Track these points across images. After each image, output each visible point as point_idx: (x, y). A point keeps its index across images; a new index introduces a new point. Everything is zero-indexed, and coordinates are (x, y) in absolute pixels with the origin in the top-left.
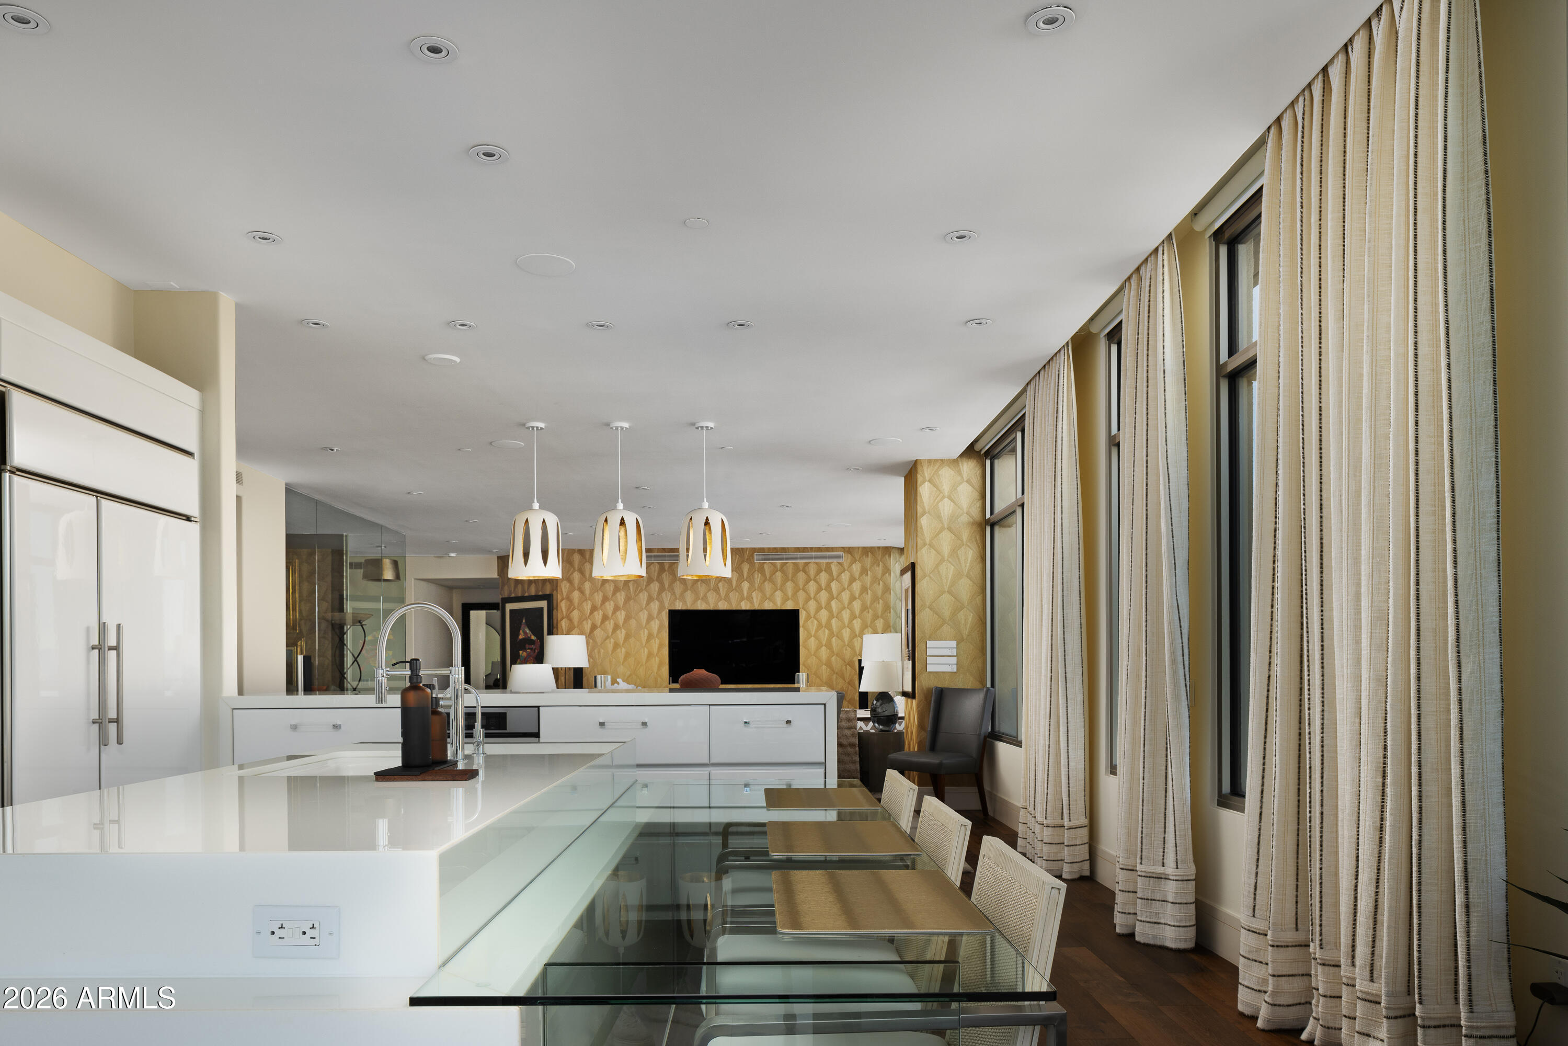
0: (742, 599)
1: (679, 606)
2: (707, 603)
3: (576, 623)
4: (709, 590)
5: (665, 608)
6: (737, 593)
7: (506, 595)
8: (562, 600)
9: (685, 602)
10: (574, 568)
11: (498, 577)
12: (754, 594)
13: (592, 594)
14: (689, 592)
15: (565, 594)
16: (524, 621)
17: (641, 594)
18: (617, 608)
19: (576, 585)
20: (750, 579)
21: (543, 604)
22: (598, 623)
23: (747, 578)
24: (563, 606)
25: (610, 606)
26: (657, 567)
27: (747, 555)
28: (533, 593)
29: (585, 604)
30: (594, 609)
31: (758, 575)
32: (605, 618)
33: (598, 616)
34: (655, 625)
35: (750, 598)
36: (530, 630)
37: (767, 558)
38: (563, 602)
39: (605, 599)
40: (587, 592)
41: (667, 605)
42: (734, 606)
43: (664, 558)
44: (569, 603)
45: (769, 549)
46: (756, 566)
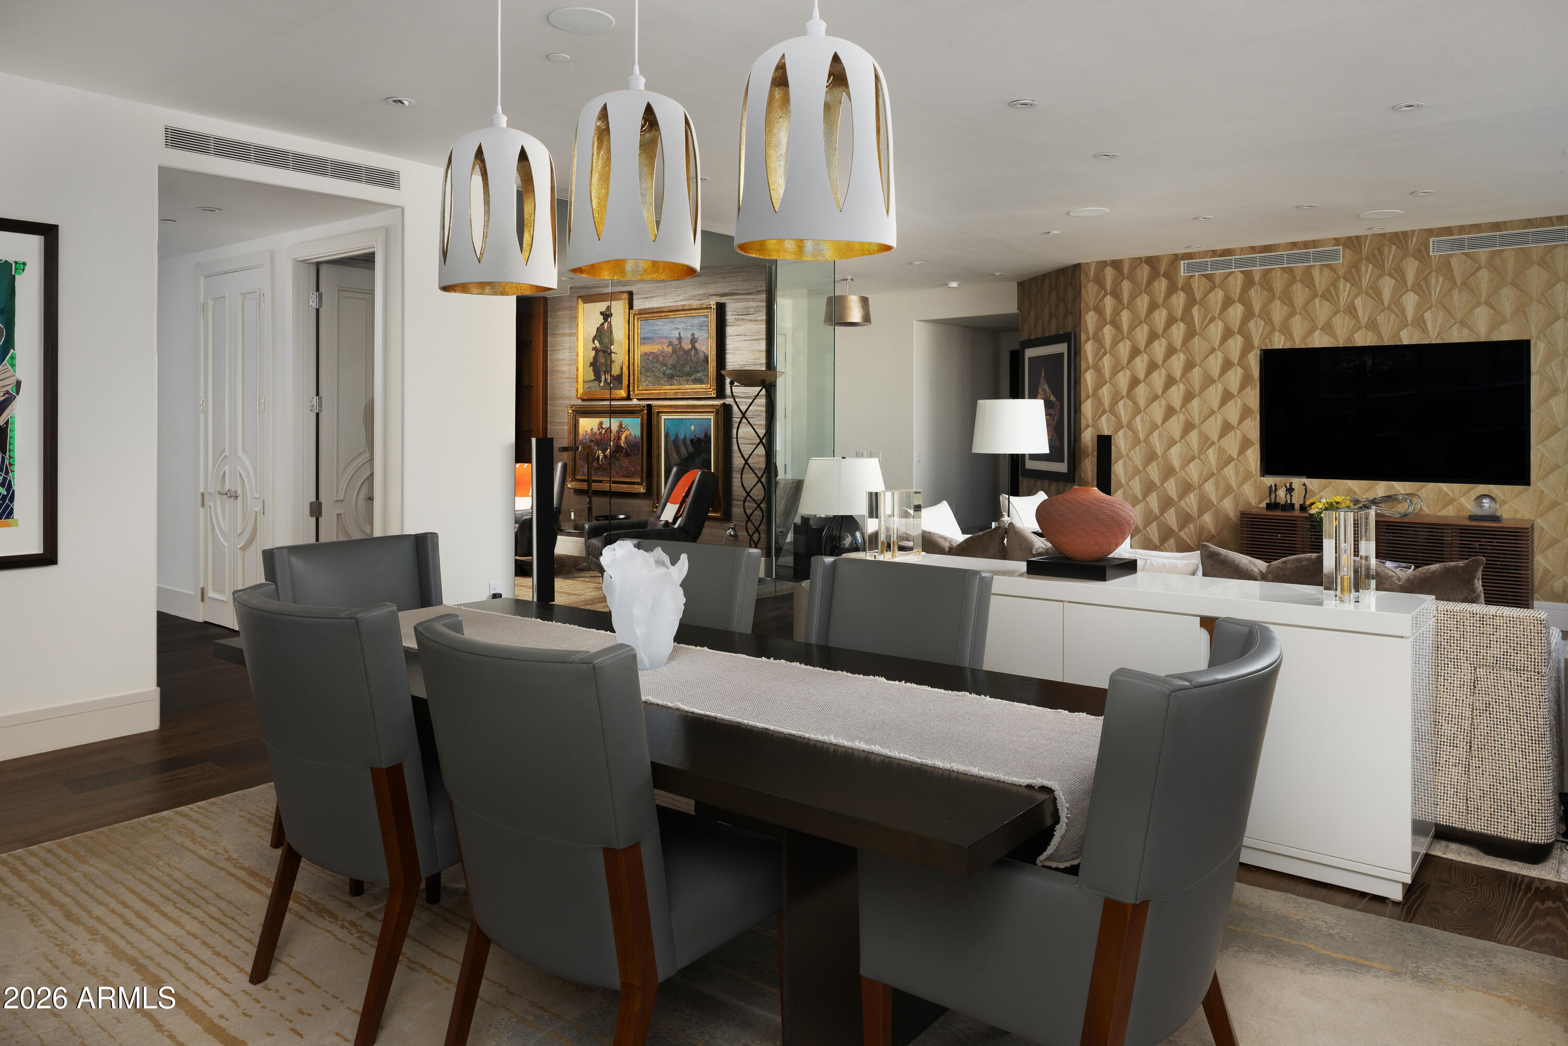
0: (1404, 325)
1: (1279, 342)
2: (1333, 334)
3: (1107, 376)
4: (1337, 312)
5: (1253, 348)
6: (1393, 316)
7: (1025, 337)
8: (1088, 340)
9: (1289, 335)
10: (1106, 291)
11: (1018, 311)
12: (1428, 316)
13: (1132, 328)
14: (1298, 317)
15: (1091, 331)
16: (1043, 374)
17: (1211, 326)
18: (1171, 351)
19: (1108, 317)
20: (1422, 288)
21: (1062, 348)
22: (1141, 376)
23: (1413, 286)
24: (1089, 349)
25: (1159, 348)
26: (1240, 277)
27: (1413, 243)
28: (1053, 333)
29: (1121, 345)
30: (1135, 352)
31: (1437, 278)
32: (1152, 367)
33: (1140, 364)
34: (1234, 377)
35: (1420, 323)
36: (1049, 387)
37: (1459, 245)
38: (1090, 343)
39: (1153, 337)
40: (1125, 327)
41: (1256, 342)
42: (1385, 340)
43: (1252, 262)
44: (1096, 345)
45: (1462, 229)
46: (1434, 262)
